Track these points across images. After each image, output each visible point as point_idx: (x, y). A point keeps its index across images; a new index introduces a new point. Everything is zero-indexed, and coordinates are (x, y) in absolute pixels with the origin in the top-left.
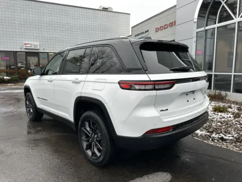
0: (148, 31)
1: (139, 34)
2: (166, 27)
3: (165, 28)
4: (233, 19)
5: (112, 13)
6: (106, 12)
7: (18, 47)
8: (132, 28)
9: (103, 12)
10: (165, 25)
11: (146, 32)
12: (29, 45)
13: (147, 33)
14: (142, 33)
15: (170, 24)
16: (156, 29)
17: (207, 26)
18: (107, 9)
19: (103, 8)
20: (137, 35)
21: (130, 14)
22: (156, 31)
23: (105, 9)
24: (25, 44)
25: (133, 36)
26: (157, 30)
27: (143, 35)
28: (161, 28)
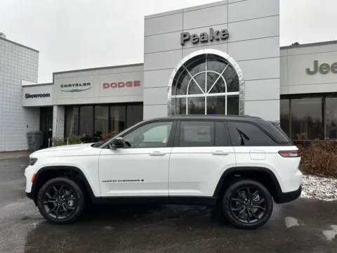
0: (89, 84)
1: (70, 85)
2: (121, 85)
3: (120, 87)
4: (201, 93)
8: (54, 74)
10: (119, 83)
11: (85, 84)
13: (87, 87)
14: (77, 85)
15: (127, 83)
16: (104, 84)
20: (66, 86)
22: (104, 87)
25: (57, 85)
26: (106, 86)
27: (79, 88)
28: (114, 85)
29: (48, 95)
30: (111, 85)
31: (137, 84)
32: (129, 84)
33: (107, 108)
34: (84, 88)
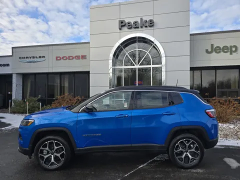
0: (44, 57)
1: (27, 58)
2: (71, 58)
3: (69, 59)
4: (134, 65)
8: (13, 48)
10: (69, 57)
11: (40, 57)
14: (34, 57)
15: (76, 57)
16: (57, 58)
20: (24, 58)
22: (57, 59)
26: (58, 58)
27: (35, 60)
28: (65, 58)
29: (8, 65)
30: (63, 58)
31: (84, 57)
32: (78, 57)
33: (59, 75)
34: (39, 60)
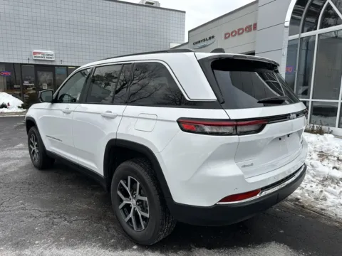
0: (213, 37)
1: (199, 42)
2: (241, 31)
3: (239, 34)
5: (160, 10)
6: (151, 9)
7: (24, 57)
8: (189, 32)
9: (148, 8)
10: (239, 30)
11: (210, 38)
12: (40, 55)
13: (212, 40)
14: (204, 40)
15: (247, 28)
16: (226, 35)
17: (303, 32)
18: (153, 4)
19: (147, 3)
20: (197, 43)
21: (185, 12)
22: (226, 38)
23: (150, 5)
24: (35, 53)
25: (191, 43)
26: (227, 36)
27: (206, 43)
28: (234, 34)
32: (249, 29)
34: (210, 42)
